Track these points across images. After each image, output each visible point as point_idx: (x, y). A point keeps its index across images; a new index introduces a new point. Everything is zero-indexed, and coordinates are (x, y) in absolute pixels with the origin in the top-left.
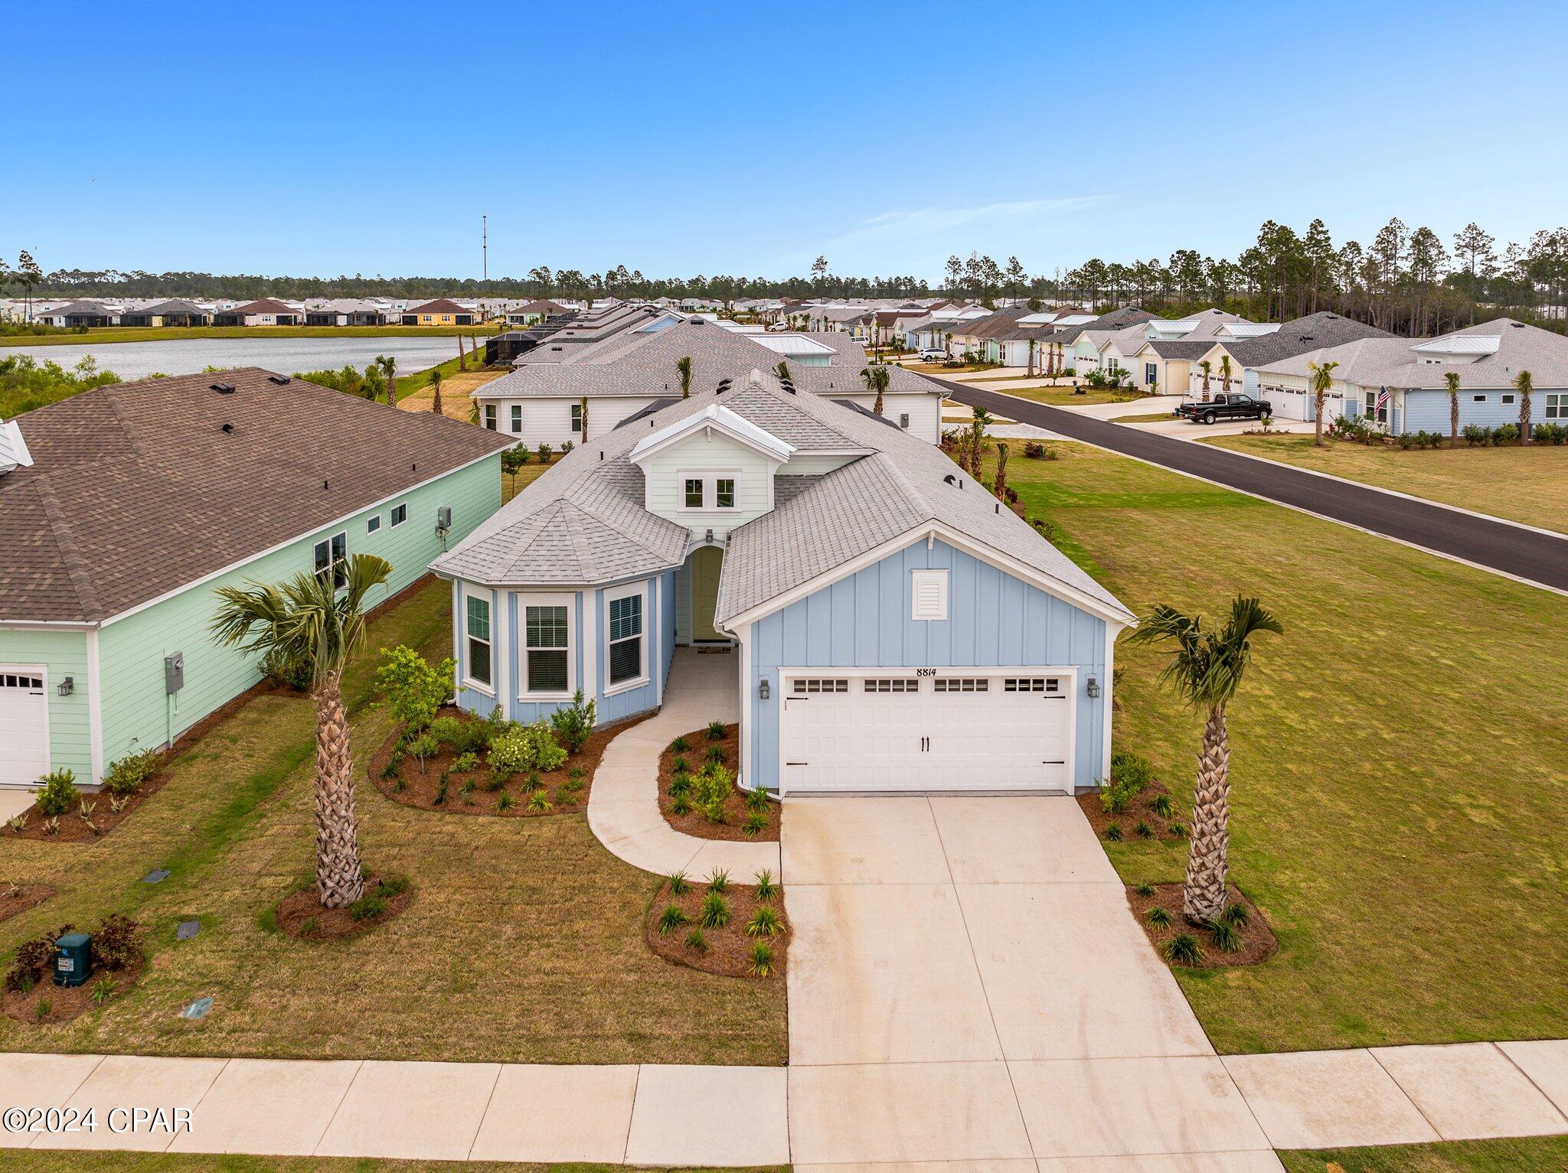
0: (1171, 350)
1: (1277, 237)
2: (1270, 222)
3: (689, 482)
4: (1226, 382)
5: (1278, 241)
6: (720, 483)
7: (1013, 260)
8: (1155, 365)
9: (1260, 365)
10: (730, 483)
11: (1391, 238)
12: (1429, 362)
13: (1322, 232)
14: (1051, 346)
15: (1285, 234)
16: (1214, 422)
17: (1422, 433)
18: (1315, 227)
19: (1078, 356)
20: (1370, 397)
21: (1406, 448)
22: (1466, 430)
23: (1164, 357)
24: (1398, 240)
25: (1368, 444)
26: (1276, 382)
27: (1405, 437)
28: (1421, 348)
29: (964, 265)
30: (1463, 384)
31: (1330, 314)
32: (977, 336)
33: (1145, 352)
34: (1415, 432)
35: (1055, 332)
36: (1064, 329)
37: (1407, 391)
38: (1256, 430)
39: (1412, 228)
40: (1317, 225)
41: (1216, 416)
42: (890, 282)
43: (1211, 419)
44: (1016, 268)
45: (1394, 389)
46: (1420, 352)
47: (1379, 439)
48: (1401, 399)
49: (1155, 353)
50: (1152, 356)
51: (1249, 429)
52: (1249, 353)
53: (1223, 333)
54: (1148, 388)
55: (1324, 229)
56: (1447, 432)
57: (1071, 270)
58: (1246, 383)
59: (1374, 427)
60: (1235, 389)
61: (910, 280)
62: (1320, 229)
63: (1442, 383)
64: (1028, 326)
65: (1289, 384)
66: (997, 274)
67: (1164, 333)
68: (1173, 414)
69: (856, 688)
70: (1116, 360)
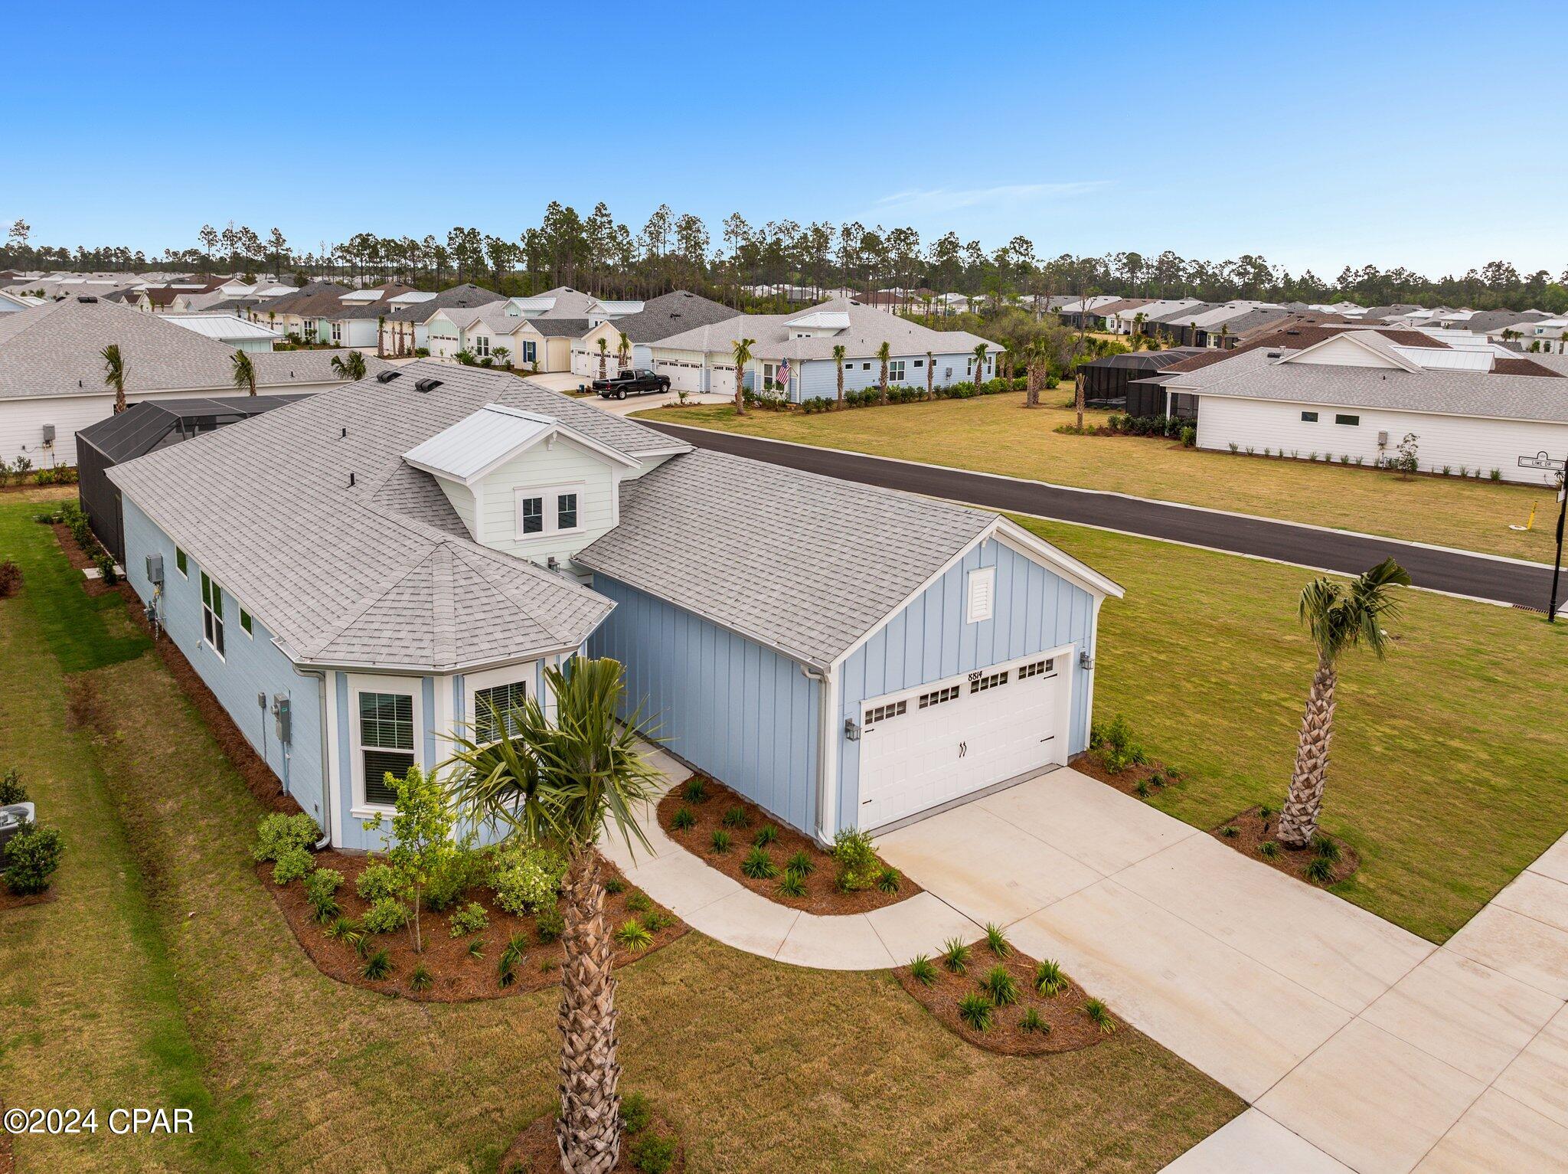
0: (551, 327)
1: (564, 219)
2: (555, 203)
3: (527, 503)
4: (623, 360)
5: (561, 222)
6: (562, 499)
7: (275, 232)
8: (534, 344)
9: (652, 341)
10: (572, 498)
11: (661, 222)
12: (800, 336)
13: (606, 215)
14: (401, 324)
15: (570, 217)
16: (626, 397)
17: (818, 398)
18: (600, 210)
19: (431, 335)
20: (768, 368)
21: (808, 412)
22: (847, 394)
23: (545, 335)
24: (666, 225)
25: (777, 411)
26: (671, 357)
27: (807, 403)
28: (792, 323)
29: (220, 236)
30: (847, 354)
31: (687, 293)
32: (300, 314)
33: (522, 330)
34: (813, 397)
35: (393, 310)
36: (403, 307)
37: (802, 362)
38: (672, 402)
39: (675, 218)
40: (600, 209)
41: (627, 390)
42: (98, 253)
43: (623, 395)
44: (279, 241)
45: (791, 361)
46: (791, 327)
47: (784, 406)
48: (797, 368)
49: (534, 330)
50: (531, 334)
51: (666, 403)
52: (630, 330)
53: (596, 310)
54: (529, 366)
55: (607, 212)
56: (835, 398)
57: (337, 244)
58: (641, 358)
59: (779, 396)
60: (631, 366)
61: (122, 252)
62: (604, 212)
63: (830, 354)
64: (354, 304)
65: (683, 358)
66: (259, 246)
67: (526, 311)
68: (578, 391)
69: (913, 707)
70: (486, 341)
